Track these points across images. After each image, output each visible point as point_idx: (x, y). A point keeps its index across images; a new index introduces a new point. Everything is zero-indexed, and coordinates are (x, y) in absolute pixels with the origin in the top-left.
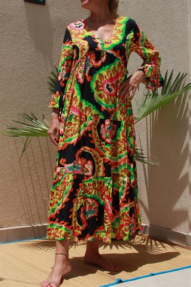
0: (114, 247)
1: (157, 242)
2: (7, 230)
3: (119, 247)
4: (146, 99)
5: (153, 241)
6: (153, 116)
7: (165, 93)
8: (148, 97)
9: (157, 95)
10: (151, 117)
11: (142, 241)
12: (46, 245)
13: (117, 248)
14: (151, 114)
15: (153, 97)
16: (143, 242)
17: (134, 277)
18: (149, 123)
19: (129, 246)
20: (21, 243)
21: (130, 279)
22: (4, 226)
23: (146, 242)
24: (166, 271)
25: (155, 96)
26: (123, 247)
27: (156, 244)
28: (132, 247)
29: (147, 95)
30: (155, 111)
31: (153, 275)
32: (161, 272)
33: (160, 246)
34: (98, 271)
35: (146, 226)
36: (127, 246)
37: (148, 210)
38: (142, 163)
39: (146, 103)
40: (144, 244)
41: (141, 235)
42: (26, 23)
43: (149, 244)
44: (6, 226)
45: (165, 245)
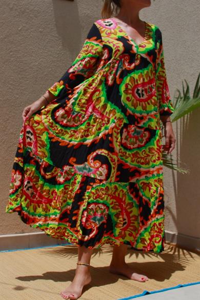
0: (140, 256)
1: (185, 251)
2: (29, 236)
3: (145, 256)
4: (177, 101)
5: (181, 250)
6: (184, 120)
7: (197, 96)
8: (179, 100)
9: (188, 98)
10: (182, 121)
11: (169, 250)
12: (70, 253)
13: (144, 256)
14: (182, 118)
15: (184, 100)
16: (171, 251)
17: (162, 289)
18: (179, 127)
19: (156, 255)
20: (43, 249)
21: (157, 290)
22: (25, 231)
23: (173, 251)
24: (194, 282)
25: (186, 100)
26: (149, 256)
27: (184, 253)
28: (158, 256)
29: (178, 98)
30: (186, 115)
31: (182, 286)
32: (190, 283)
33: (188, 256)
34: (120, 280)
35: (174, 235)
36: (153, 255)
37: (176, 217)
38: (171, 170)
39: (177, 106)
40: (171, 253)
41: (168, 244)
42: (54, 20)
43: (176, 253)
44: (27, 231)
45: (194, 255)
